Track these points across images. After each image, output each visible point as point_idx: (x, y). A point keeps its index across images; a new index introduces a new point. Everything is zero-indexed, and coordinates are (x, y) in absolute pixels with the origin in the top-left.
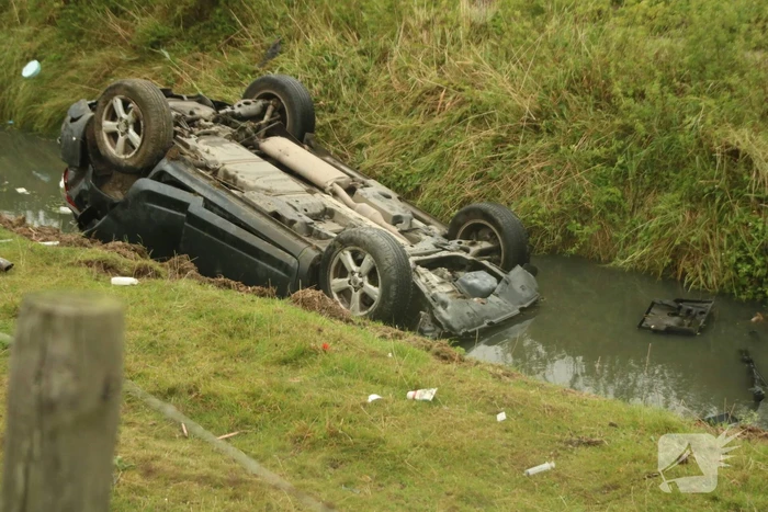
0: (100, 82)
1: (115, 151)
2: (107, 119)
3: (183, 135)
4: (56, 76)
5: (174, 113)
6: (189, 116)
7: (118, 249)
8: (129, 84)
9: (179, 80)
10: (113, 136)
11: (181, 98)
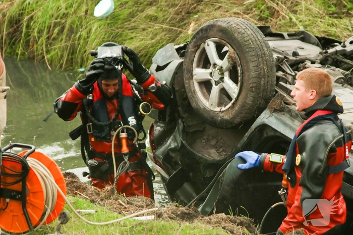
0: (183, 19)
1: (208, 103)
2: (198, 66)
3: (286, 82)
4: (132, 15)
5: (275, 56)
6: (292, 58)
7: (223, 224)
8: (224, 25)
9: (273, 13)
10: (206, 85)
11: (281, 36)
